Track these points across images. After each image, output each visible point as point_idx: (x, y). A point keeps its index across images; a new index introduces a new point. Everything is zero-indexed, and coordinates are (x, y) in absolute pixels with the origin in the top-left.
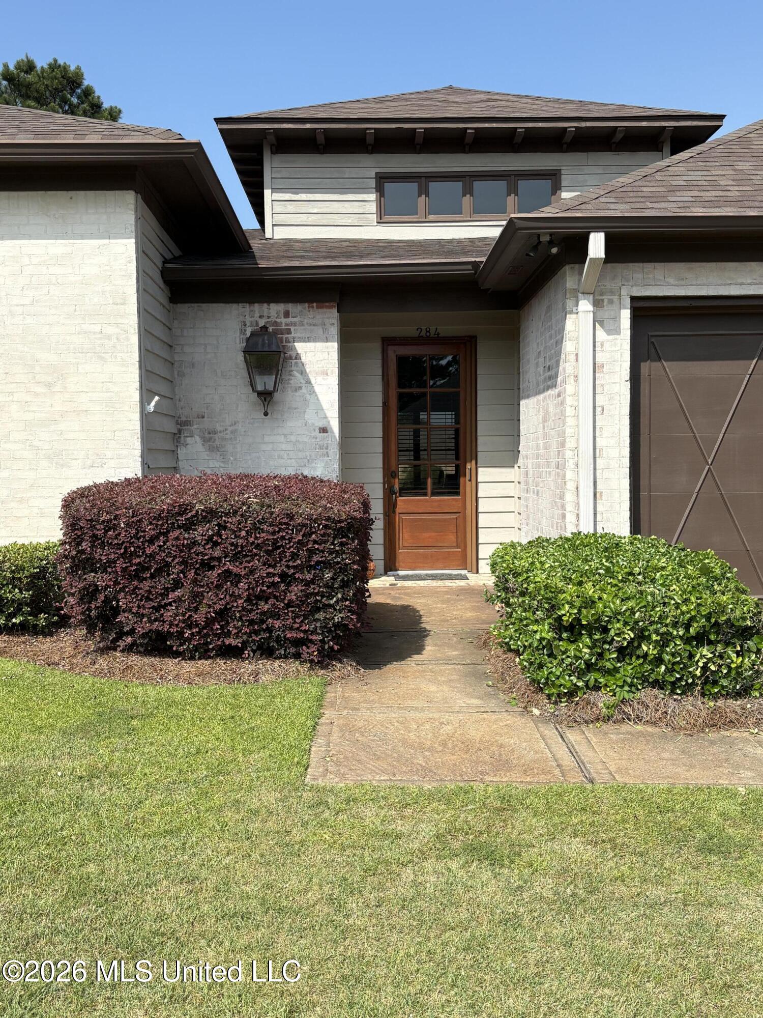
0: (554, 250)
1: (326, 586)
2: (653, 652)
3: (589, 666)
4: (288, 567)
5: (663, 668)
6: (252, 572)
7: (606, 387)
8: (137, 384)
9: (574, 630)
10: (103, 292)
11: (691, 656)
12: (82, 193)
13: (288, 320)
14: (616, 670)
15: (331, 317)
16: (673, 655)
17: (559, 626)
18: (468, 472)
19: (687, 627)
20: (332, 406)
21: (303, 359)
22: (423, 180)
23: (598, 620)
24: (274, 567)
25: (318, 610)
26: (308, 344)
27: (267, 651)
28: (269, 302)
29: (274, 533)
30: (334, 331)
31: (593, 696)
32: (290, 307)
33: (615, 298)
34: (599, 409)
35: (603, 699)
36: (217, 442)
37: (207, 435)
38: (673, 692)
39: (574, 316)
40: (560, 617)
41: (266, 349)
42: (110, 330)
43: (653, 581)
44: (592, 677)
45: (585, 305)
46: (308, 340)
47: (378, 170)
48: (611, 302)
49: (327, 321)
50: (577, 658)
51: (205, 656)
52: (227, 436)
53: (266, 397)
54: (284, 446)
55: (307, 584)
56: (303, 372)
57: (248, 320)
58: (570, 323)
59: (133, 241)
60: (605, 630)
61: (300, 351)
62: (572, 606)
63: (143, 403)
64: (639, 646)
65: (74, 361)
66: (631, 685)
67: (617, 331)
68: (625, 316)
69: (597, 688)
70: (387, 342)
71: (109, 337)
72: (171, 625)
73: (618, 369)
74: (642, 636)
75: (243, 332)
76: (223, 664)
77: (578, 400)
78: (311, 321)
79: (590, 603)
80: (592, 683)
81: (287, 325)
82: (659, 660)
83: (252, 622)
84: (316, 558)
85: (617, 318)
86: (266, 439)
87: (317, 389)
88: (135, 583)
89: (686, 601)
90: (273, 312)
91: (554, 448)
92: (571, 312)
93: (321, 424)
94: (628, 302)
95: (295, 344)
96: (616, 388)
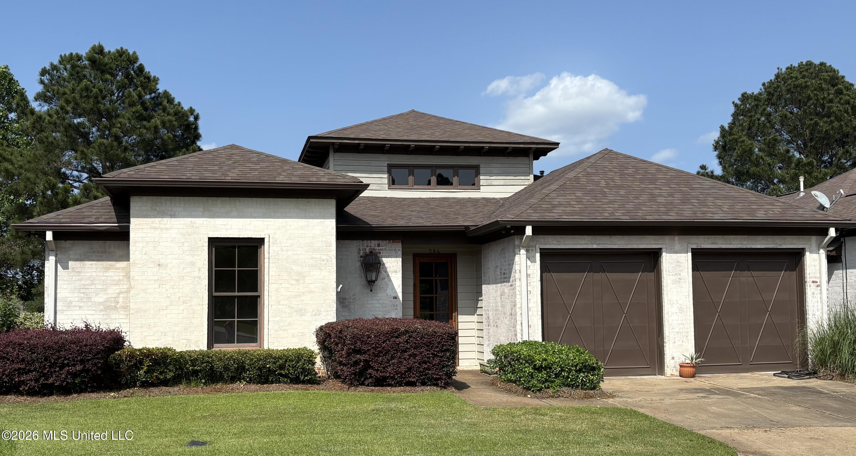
0: (512, 232)
1: (447, 358)
2: (566, 374)
3: (546, 380)
4: (434, 351)
5: (569, 380)
6: (421, 353)
7: (531, 283)
8: (335, 280)
9: (539, 369)
10: (322, 241)
11: (578, 376)
12: (313, 200)
13: (379, 248)
14: (555, 381)
15: (398, 246)
16: (572, 376)
17: (535, 368)
18: (453, 317)
19: (576, 366)
20: (399, 286)
21: (386, 265)
22: (411, 168)
23: (549, 365)
24: (429, 351)
25: (443, 367)
26: (388, 259)
27: (424, 384)
28: (371, 240)
29: (430, 339)
30: (400, 253)
31: (547, 390)
32: (380, 242)
33: (534, 249)
34: (529, 292)
35: (551, 391)
36: (346, 304)
37: (342, 300)
38: (572, 388)
39: (518, 255)
40: (535, 365)
41: (374, 262)
42: (324, 257)
43: (562, 354)
44: (546, 384)
45: (523, 252)
46: (388, 257)
47: (389, 162)
48: (532, 250)
49: (397, 248)
50: (542, 378)
51: (401, 385)
52: (351, 301)
53: (371, 283)
54: (377, 305)
55: (441, 357)
56: (386, 271)
57: (361, 248)
58: (517, 258)
59: (335, 220)
60: (550, 368)
61: (384, 262)
62: (539, 361)
63: (337, 287)
64: (561, 374)
65: (308, 270)
66: (560, 386)
67: (534, 261)
68: (538, 256)
69: (548, 388)
70: (415, 256)
71: (324, 260)
72: (390, 373)
73: (535, 276)
74: (562, 370)
75: (359, 253)
76: (408, 388)
77: (521, 288)
78: (390, 248)
79: (545, 360)
80: (547, 386)
81: (379, 250)
82: (568, 377)
83: (420, 372)
84: (445, 348)
85: (535, 257)
86: (369, 302)
87: (392, 279)
88: (376, 358)
89: (575, 359)
90: (373, 244)
91: (508, 307)
92: (517, 254)
93: (394, 295)
94: (539, 250)
95: (383, 259)
96: (535, 284)
